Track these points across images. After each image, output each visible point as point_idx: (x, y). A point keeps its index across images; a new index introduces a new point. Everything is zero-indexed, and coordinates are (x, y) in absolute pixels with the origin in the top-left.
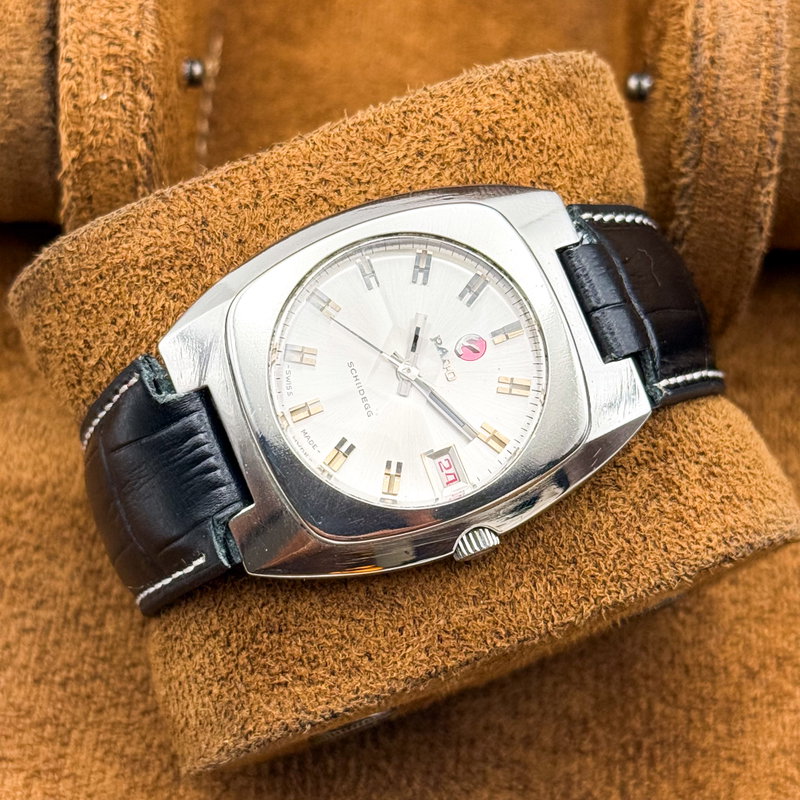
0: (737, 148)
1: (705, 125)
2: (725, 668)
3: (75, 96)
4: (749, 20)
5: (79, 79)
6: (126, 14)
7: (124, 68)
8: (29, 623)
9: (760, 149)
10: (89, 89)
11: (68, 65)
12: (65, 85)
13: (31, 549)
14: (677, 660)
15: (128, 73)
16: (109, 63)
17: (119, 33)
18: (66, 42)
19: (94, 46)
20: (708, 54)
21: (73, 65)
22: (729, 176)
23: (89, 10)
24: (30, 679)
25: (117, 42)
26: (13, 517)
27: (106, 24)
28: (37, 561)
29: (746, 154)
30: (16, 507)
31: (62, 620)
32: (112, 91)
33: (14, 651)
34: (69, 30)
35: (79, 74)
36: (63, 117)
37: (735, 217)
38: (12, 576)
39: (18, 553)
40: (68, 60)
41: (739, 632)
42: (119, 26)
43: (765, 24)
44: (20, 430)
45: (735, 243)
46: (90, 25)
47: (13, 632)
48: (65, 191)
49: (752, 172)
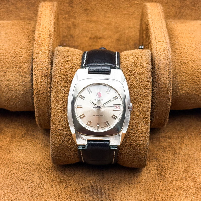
0: (164, 84)
1: (157, 80)
2: (169, 190)
3: (36, 81)
4: (164, 61)
5: (37, 78)
6: (45, 65)
7: (45, 75)
8: (29, 186)
9: (168, 84)
10: (39, 79)
11: (35, 75)
12: (34, 79)
13: (29, 173)
14: (160, 188)
15: (46, 76)
16: (43, 74)
17: (44, 69)
18: (35, 71)
19: (40, 71)
20: (157, 67)
21: (36, 75)
22: (163, 89)
23: (39, 65)
24: (29, 197)
25: (44, 70)
26: (25, 168)
27: (42, 67)
28: (30, 175)
29: (165, 85)
30: (25, 166)
31: (35, 186)
32: (43, 80)
33: (26, 192)
34: (35, 69)
35: (37, 77)
36: (34, 85)
37: (164, 98)
38: (25, 178)
39: (26, 174)
40: (35, 74)
41: (172, 183)
42: (44, 68)
43: (167, 61)
44: (26, 152)
45: (165, 103)
46: (39, 68)
47: (26, 188)
48: (34, 99)
49: (167, 89)
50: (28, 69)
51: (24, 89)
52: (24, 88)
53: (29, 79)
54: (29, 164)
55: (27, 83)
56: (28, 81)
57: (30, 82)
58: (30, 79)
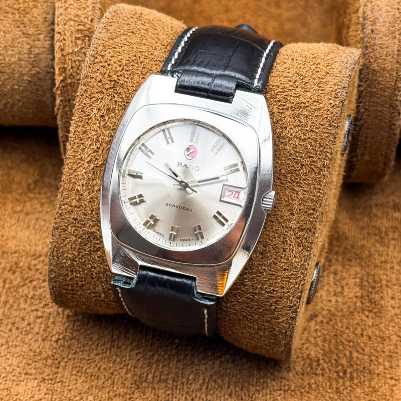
0: (385, 72)
1: (370, 62)
2: (389, 337)
3: (62, 50)
4: (389, 12)
5: (64, 42)
6: (86, 11)
7: (85, 36)
8: (40, 314)
9: (397, 73)
10: (68, 46)
11: (59, 35)
12: (57, 45)
13: (41, 281)
14: (365, 333)
15: (87, 38)
16: (78, 34)
17: (83, 20)
18: (58, 25)
19: (71, 26)
20: (370, 27)
21: (61, 35)
22: (382, 86)
23: (69, 10)
24: (40, 339)
25: (82, 24)
26: (32, 267)
27: (76, 16)
28: (44, 287)
29: (390, 75)
30: (33, 262)
31: (56, 313)
32: (79, 47)
33: (32, 326)
34: (59, 19)
35: (64, 39)
36: (56, 60)
37: (386, 107)
38: (32, 293)
39: (34, 283)
40: (59, 33)
41: (396, 321)
42: (83, 16)
43: (397, 13)
44: (35, 228)
45: (387, 121)
46: (69, 16)
47: (32, 318)
48: (57, 97)
49: (393, 84)
50: (45, 18)
51: (34, 69)
52: (33, 67)
53: (47, 44)
54: (42, 259)
55: (41, 56)
56: (44, 50)
57: (48, 52)
58: (48, 46)
